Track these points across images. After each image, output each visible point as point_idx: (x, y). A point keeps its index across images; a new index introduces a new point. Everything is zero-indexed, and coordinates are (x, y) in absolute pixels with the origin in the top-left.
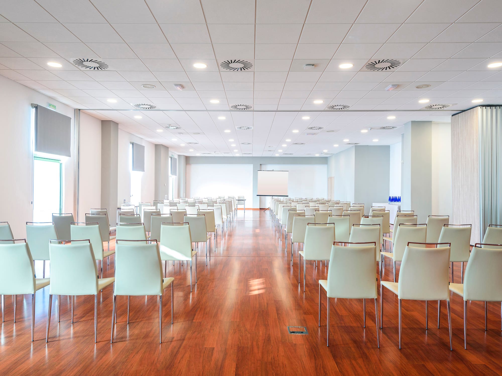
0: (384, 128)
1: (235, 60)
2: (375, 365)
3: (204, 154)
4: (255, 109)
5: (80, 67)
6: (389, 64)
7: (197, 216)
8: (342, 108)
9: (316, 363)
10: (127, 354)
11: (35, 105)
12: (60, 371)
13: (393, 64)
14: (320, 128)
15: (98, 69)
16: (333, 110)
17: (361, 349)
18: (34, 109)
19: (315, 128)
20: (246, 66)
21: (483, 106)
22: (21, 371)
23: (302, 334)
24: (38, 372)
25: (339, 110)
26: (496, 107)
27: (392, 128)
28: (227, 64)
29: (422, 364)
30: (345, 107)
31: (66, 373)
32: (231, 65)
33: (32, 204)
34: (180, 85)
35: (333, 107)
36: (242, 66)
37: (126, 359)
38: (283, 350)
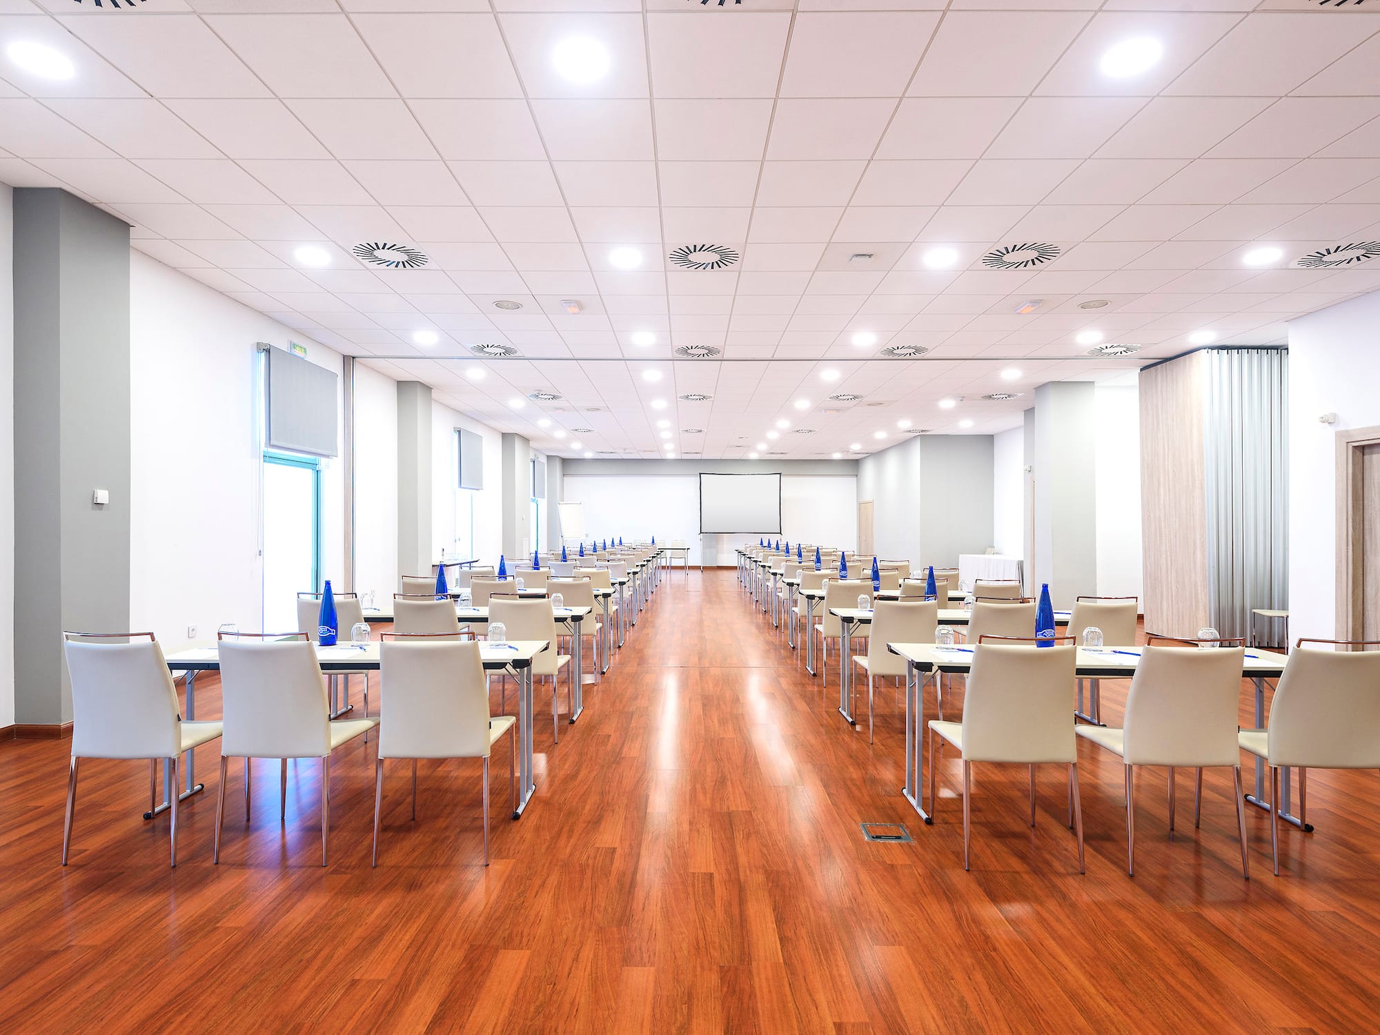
0: (990, 397)
1: (704, 245)
2: (1090, 915)
3: (601, 454)
4: (726, 357)
5: (366, 262)
6: (1034, 254)
7: (574, 580)
8: (910, 354)
9: (954, 912)
10: (519, 888)
11: (266, 345)
12: (377, 929)
13: (1044, 253)
14: (855, 397)
15: (405, 267)
16: (891, 357)
17: (1043, 876)
18: (263, 354)
19: (845, 397)
20: (725, 258)
21: (1213, 348)
22: (289, 929)
23: (899, 841)
24: (329, 931)
25: (905, 358)
26: (1240, 351)
27: (1006, 396)
28: (683, 256)
29: (1195, 913)
30: (918, 350)
31: (393, 935)
32: (692, 257)
33: (260, 555)
34: (577, 302)
35: (891, 351)
36: (716, 257)
37: (522, 901)
38: (869, 879)
